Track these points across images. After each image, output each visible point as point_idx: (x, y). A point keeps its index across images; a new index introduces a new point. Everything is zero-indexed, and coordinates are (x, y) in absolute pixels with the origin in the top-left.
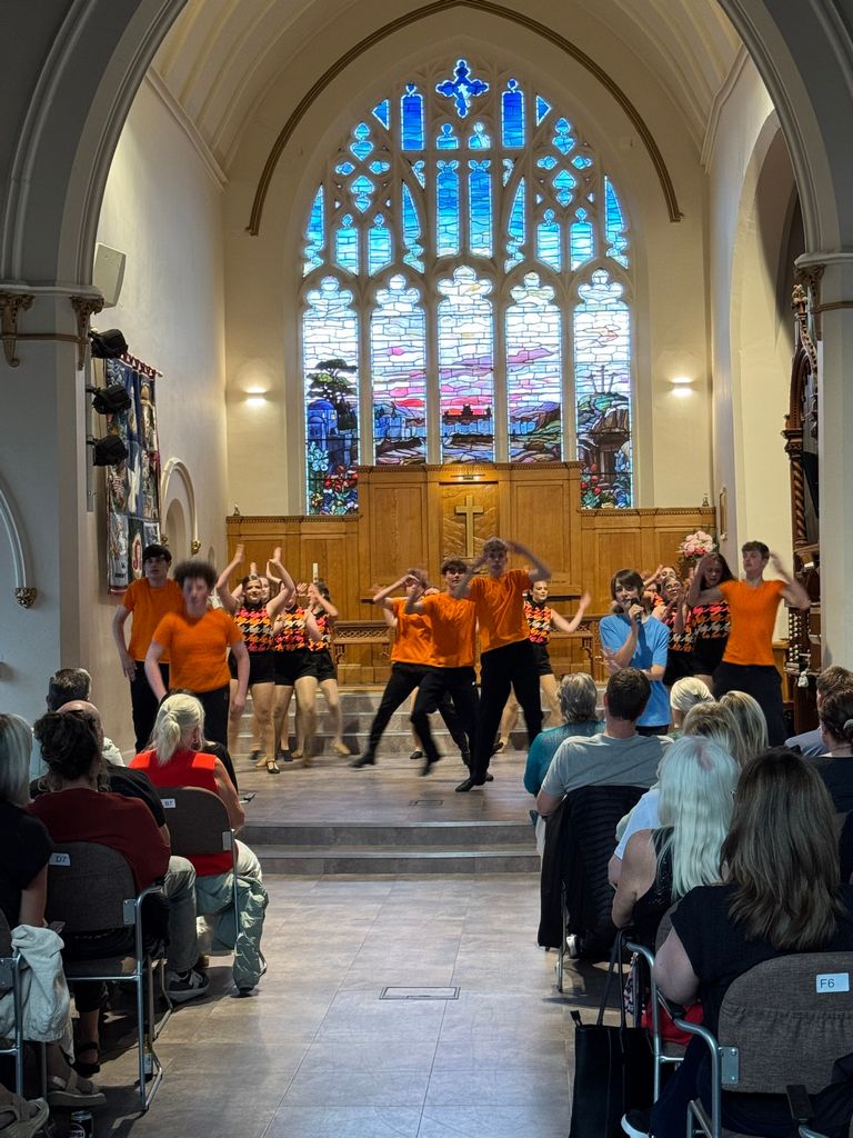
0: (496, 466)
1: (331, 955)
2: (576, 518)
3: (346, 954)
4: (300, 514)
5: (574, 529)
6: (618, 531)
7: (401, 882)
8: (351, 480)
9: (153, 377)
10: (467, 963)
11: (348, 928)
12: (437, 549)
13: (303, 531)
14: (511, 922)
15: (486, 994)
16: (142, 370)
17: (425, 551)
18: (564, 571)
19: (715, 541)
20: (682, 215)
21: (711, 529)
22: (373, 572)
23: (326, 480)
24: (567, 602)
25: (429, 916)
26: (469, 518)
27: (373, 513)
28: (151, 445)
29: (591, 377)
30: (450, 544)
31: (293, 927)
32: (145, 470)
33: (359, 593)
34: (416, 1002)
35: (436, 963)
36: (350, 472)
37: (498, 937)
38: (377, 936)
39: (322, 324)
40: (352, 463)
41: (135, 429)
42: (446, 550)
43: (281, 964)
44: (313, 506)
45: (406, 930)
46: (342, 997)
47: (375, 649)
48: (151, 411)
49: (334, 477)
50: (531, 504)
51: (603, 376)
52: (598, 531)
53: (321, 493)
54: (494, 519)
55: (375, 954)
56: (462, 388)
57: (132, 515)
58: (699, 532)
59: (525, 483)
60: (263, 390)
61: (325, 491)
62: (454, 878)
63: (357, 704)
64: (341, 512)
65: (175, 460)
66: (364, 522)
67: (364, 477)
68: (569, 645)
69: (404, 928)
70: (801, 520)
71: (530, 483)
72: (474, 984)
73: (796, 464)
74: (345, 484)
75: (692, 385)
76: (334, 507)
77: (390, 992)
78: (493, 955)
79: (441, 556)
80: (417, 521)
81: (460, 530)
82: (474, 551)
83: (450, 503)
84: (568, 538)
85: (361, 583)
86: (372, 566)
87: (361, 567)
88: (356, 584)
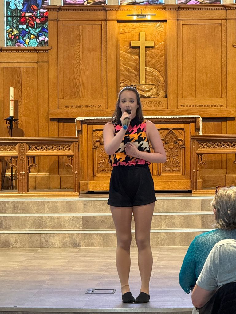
0: (165, 7)
8: (42, 17)
12: (112, 76)
13: (1, 60)
17: (104, 78)
18: (222, 97)
22: (60, 95)
23: (20, 17)
24: (224, 123)
26: (142, 51)
27: (61, 45)
30: (125, 72)
33: (48, 113)
36: (41, 10)
40: (43, 3)
42: (122, 78)
44: (10, 39)
47: (61, 160)
49: (28, 14)
50: (194, 39)
53: (17, 28)
54: (163, 52)
59: (189, 22)
61: (21, 26)
63: (46, 206)
64: (34, 44)
66: (53, 53)
67: (52, 15)
68: (225, 159)
71: (192, 22)
74: (38, 21)
76: (28, 40)
79: (118, 83)
80: (98, 53)
81: (134, 61)
82: (146, 77)
83: (126, 38)
84: (225, 69)
85: (50, 105)
86: (60, 90)
87: (51, 91)
88: (46, 106)
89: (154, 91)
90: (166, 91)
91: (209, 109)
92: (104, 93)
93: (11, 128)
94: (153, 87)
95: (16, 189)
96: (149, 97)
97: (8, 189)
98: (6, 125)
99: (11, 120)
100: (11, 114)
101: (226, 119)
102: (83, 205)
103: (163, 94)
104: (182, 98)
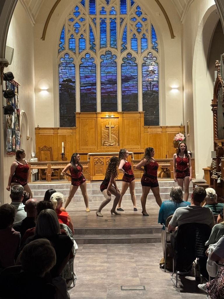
0: (118, 113)
1: (99, 274)
2: (142, 129)
3: (103, 273)
4: (58, 127)
5: (142, 132)
6: (155, 133)
7: (109, 247)
9: (18, 86)
10: (142, 277)
11: (100, 264)
12: (99, 138)
13: (59, 132)
14: (150, 261)
15: (153, 288)
16: (15, 84)
17: (96, 139)
18: (139, 145)
19: (185, 136)
20: (175, 36)
21: (184, 132)
22: (80, 145)
24: (140, 155)
25: (123, 260)
26: (110, 128)
27: (81, 127)
28: (18, 107)
29: (147, 86)
30: (104, 136)
31: (82, 264)
32: (16, 115)
34: (133, 291)
35: (133, 277)
37: (148, 267)
38: (110, 267)
39: (64, 68)
41: (13, 102)
42: (103, 138)
43: (85, 278)
45: (118, 265)
46: (109, 290)
48: (17, 96)
50: (129, 124)
51: (150, 85)
52: (149, 133)
54: (118, 129)
55: (112, 273)
56: (108, 89)
57: (12, 129)
58: (180, 134)
59: (127, 118)
60: (47, 88)
61: (65, 120)
62: (125, 245)
65: (23, 111)
66: (78, 129)
67: (77, 116)
69: (117, 264)
70: (216, 131)
71: (128, 118)
72: (148, 284)
73: (215, 115)
75: (178, 89)
77: (123, 288)
78: (150, 274)
79: (101, 140)
80: (94, 130)
81: (107, 132)
82: (111, 139)
83: (104, 124)
84: (140, 135)
85: (77, 148)
86: (80, 143)
87: (77, 143)
88: (75, 149)
89: (114, 143)
90: (119, 143)
91: (134, 149)
92: (96, 144)
93: (63, 157)
94: (114, 142)
95: (64, 179)
96: (113, 145)
97: (61, 179)
98: (61, 156)
99: (63, 154)
100: (63, 152)
101: (140, 153)
102: (92, 186)
103: (118, 144)
104: (125, 145)
